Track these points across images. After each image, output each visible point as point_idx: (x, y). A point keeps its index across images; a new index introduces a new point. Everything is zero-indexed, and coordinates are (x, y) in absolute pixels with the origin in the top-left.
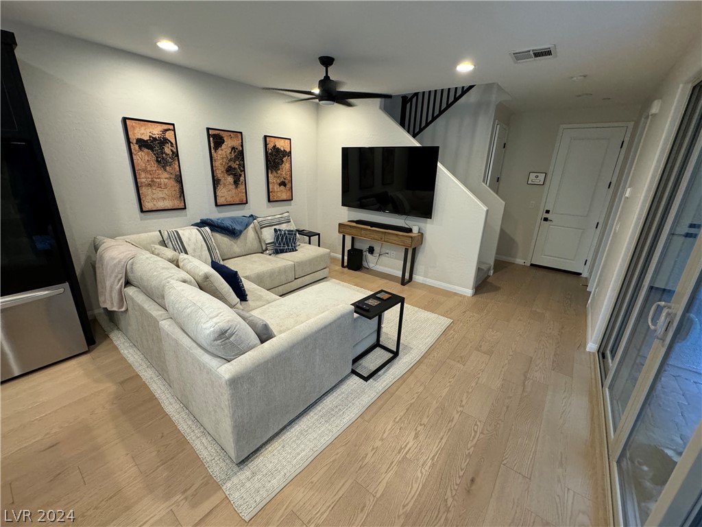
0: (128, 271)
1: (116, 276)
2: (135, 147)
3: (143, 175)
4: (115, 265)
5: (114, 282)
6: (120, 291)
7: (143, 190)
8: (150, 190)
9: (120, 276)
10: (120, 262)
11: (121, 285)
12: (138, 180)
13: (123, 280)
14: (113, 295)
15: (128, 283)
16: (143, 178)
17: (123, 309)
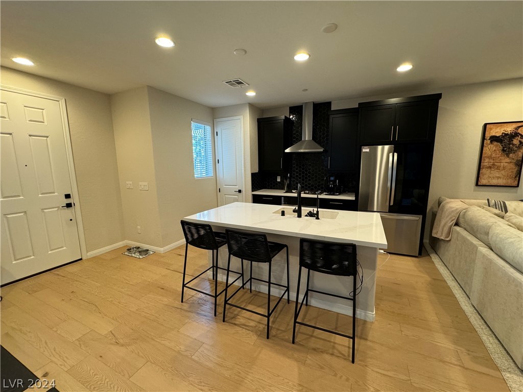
0: (460, 216)
1: (451, 218)
2: (487, 142)
3: (487, 160)
4: (452, 211)
5: (448, 221)
6: (451, 227)
7: (483, 171)
8: (489, 171)
9: (454, 218)
10: (456, 209)
11: (453, 224)
12: (482, 164)
13: (455, 221)
14: (445, 228)
15: (457, 224)
16: (486, 163)
17: (448, 239)
